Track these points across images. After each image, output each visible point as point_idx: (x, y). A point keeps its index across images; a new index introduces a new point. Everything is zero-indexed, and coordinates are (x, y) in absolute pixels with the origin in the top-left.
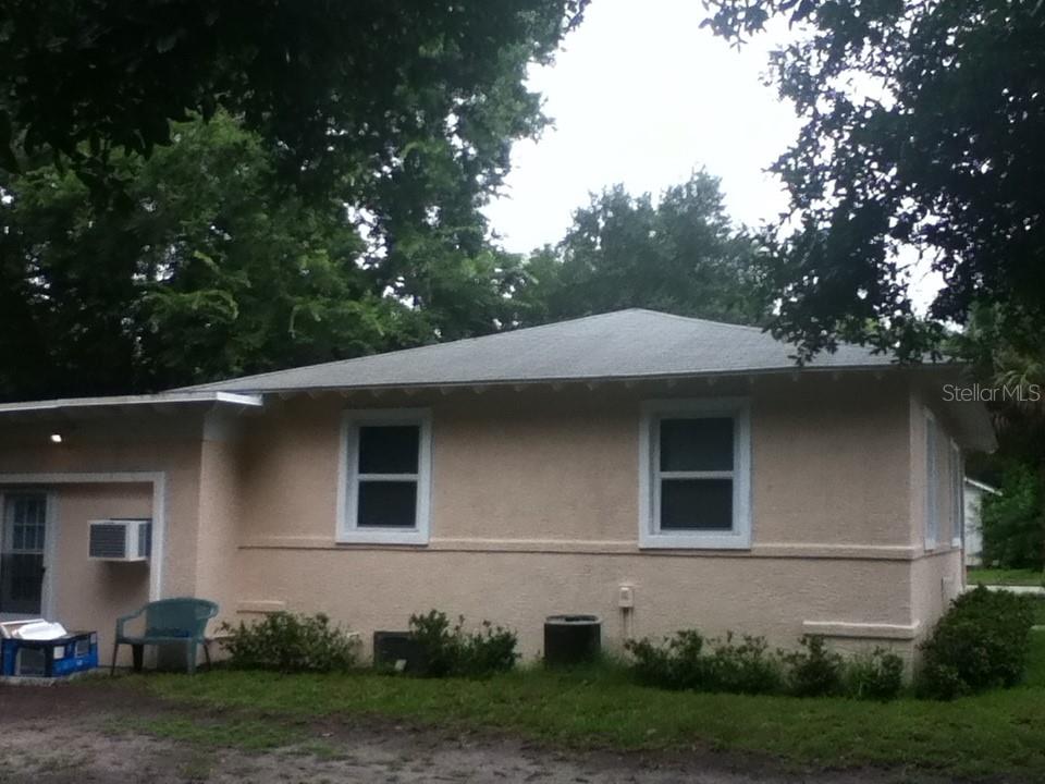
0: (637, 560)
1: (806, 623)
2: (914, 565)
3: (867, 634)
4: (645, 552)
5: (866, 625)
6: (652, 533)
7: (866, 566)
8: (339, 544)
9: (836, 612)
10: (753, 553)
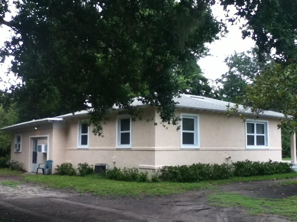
0: (116, 151)
1: (140, 165)
2: (155, 151)
3: (147, 168)
4: (118, 149)
5: (148, 166)
6: (119, 145)
7: (149, 152)
8: (78, 149)
9: (144, 163)
10: (132, 149)
